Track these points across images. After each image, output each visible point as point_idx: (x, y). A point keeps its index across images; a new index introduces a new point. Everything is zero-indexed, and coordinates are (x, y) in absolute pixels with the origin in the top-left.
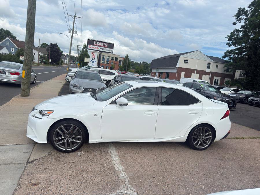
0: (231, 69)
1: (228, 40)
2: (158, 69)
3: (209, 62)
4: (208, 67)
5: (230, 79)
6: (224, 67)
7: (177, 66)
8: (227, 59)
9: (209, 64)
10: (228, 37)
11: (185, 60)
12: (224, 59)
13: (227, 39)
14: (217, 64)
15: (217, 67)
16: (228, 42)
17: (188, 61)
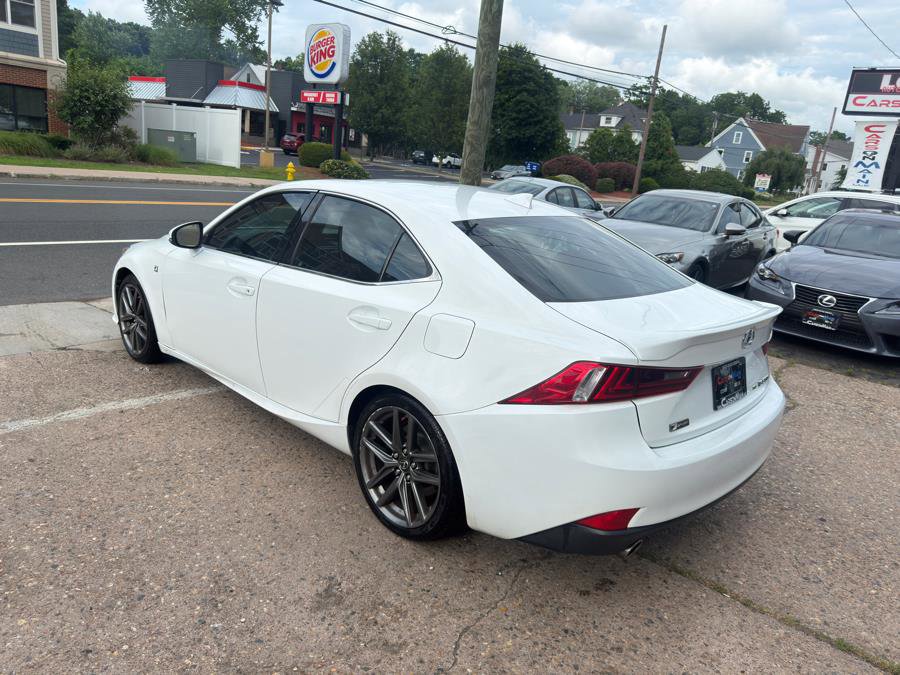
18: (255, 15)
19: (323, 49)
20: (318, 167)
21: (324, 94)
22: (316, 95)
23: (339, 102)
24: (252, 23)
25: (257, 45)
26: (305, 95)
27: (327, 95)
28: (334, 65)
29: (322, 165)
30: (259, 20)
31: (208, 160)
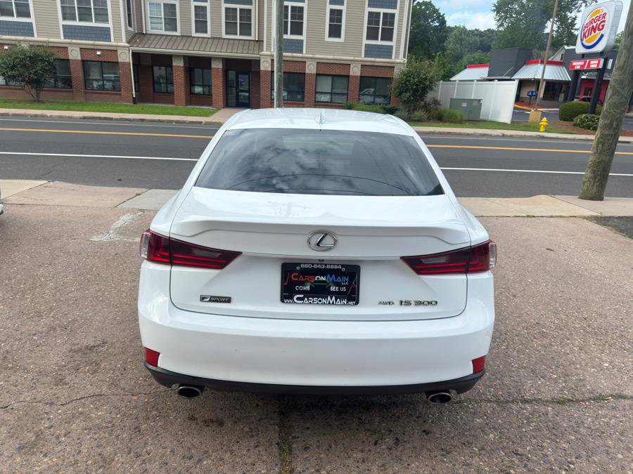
18: (576, 8)
19: (595, 25)
20: (572, 121)
21: (589, 62)
22: (582, 63)
23: (601, 66)
24: (573, 15)
25: (573, 31)
26: (574, 64)
27: (592, 62)
28: (602, 36)
29: (574, 120)
30: (578, 11)
31: (490, 118)
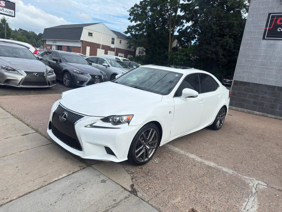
0: (133, 45)
1: (130, 15)
2: (54, 41)
3: (114, 37)
4: (113, 43)
5: (132, 56)
6: (127, 44)
7: (81, 39)
8: (129, 35)
9: (113, 39)
10: (129, 11)
11: (89, 33)
12: (126, 35)
13: (129, 13)
14: (121, 40)
15: (120, 43)
16: (130, 16)
17: (92, 34)
